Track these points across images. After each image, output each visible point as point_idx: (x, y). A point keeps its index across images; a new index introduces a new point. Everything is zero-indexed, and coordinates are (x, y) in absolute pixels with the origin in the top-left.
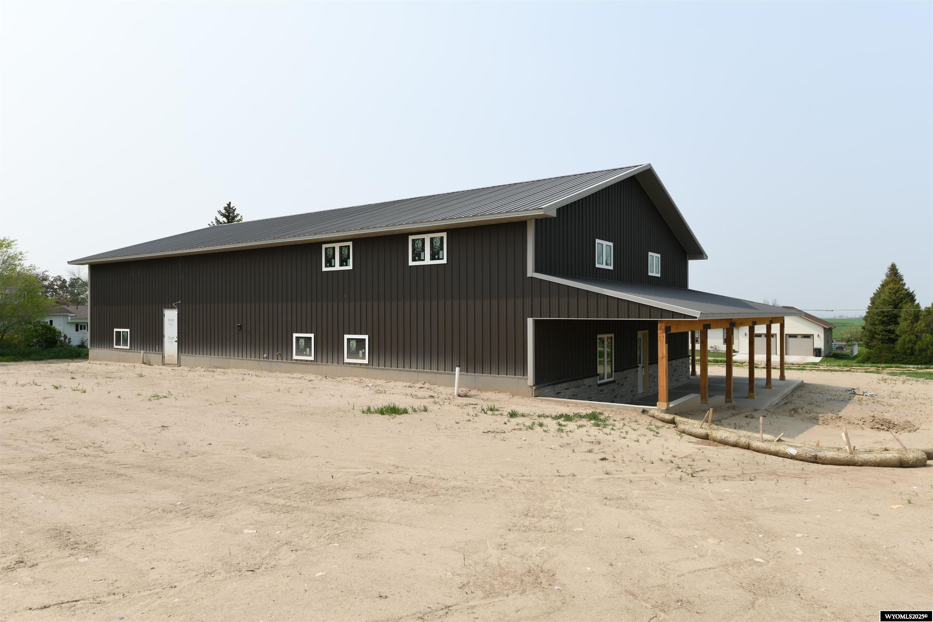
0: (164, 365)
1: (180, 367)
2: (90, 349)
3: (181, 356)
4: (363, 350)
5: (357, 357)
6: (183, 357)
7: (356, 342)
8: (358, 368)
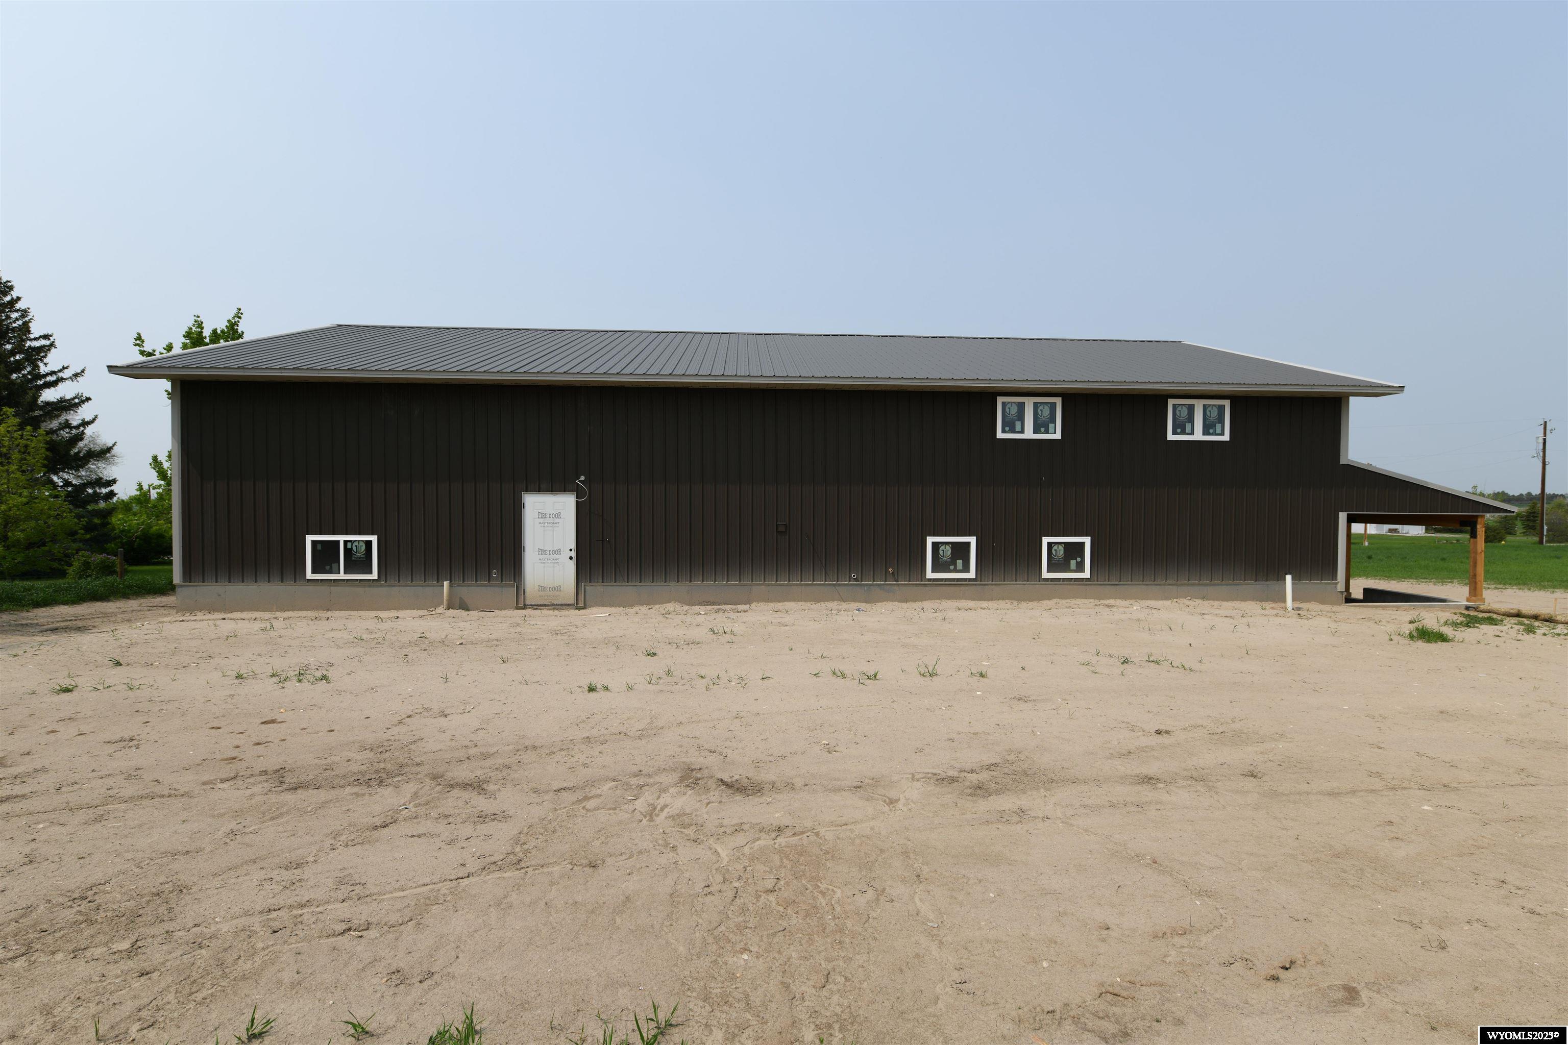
0: (525, 607)
1: (584, 608)
2: (181, 586)
3: (587, 588)
4: (1079, 559)
5: (1067, 569)
6: (594, 589)
7: (1065, 548)
8: (1069, 586)
